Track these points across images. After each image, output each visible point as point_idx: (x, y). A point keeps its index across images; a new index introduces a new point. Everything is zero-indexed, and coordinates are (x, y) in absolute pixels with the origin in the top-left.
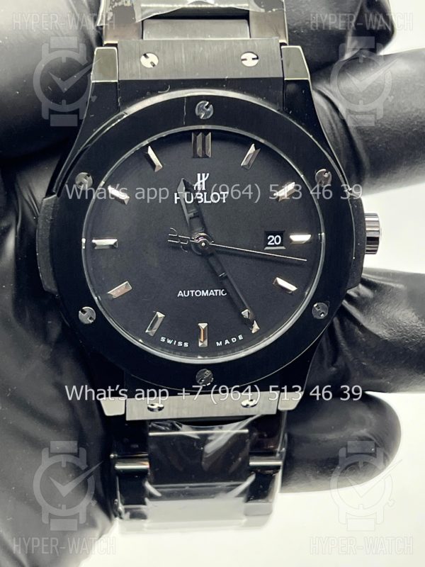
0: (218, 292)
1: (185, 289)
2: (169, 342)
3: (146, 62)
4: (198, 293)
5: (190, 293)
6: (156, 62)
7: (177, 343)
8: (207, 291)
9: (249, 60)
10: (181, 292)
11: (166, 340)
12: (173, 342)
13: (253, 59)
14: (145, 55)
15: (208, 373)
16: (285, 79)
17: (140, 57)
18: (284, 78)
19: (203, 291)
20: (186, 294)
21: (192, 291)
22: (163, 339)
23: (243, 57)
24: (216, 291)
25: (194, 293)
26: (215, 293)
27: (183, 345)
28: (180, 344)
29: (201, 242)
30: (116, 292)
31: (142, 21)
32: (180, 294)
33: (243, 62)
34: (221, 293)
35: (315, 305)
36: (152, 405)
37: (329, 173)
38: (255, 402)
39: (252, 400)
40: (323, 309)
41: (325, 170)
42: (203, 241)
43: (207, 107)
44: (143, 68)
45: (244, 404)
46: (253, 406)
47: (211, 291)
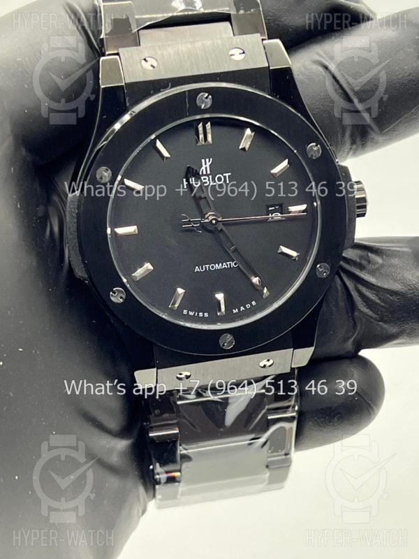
0: (230, 264)
1: (199, 265)
2: (191, 313)
3: (147, 66)
4: (213, 267)
5: (206, 267)
6: (155, 64)
7: (198, 314)
8: (220, 264)
9: (237, 56)
10: (197, 267)
11: (188, 312)
12: (195, 314)
13: (240, 54)
14: (145, 60)
15: (229, 337)
16: (271, 68)
17: (141, 62)
18: (269, 67)
19: (217, 265)
20: (202, 269)
21: (207, 266)
22: (185, 312)
23: (231, 53)
24: (228, 263)
25: (209, 267)
26: (227, 265)
27: (203, 314)
29: (211, 221)
30: (139, 273)
31: (138, 31)
32: (197, 269)
33: (232, 57)
34: (233, 265)
35: (318, 266)
36: (181, 374)
37: (319, 146)
38: (271, 362)
39: (268, 360)
40: (325, 268)
41: (314, 144)
42: (213, 219)
43: (207, 98)
44: (144, 70)
45: (262, 364)
46: (270, 366)
47: (224, 264)
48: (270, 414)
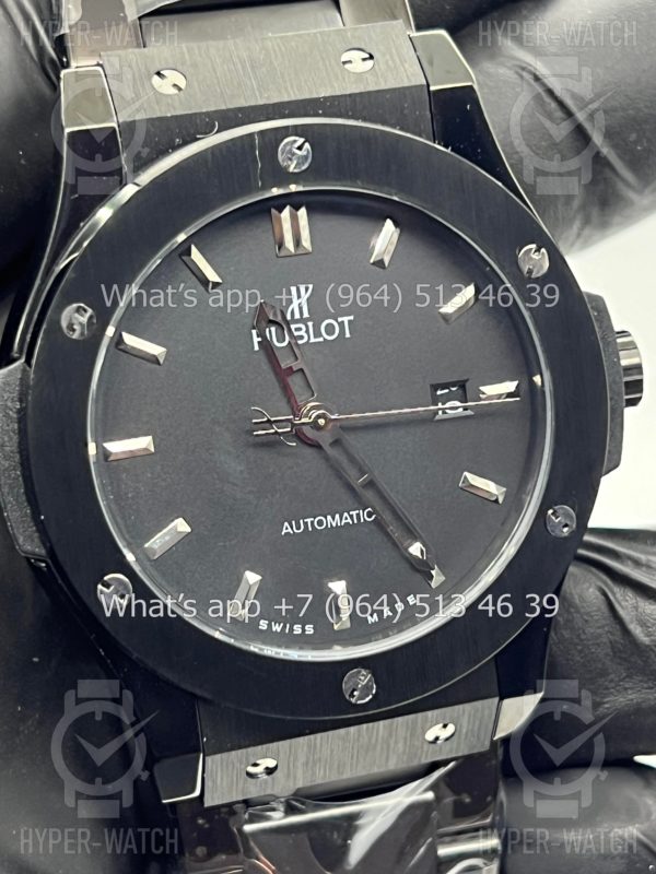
0: (358, 515)
1: (294, 517)
2: (277, 628)
3: (164, 86)
4: (320, 523)
5: (306, 524)
6: (182, 83)
7: (291, 629)
8: (337, 516)
9: (357, 63)
10: (286, 524)
11: (270, 625)
12: (285, 627)
13: (364, 60)
14: (158, 74)
15: (364, 678)
16: (432, 88)
17: (150, 79)
18: (428, 86)
19: (329, 517)
20: (298, 528)
21: (309, 520)
22: (263, 625)
23: (344, 58)
24: (354, 513)
25: (312, 523)
26: (351, 516)
27: (304, 630)
28: (297, 629)
29: (315, 422)
30: (158, 542)
32: (286, 529)
33: (347, 66)
34: (364, 516)
35: (550, 512)
36: (255, 765)
37: (543, 250)
38: (451, 729)
39: (445, 726)
40: (567, 515)
41: (533, 246)
42: (319, 417)
43: (300, 148)
44: (159, 96)
45: (430, 736)
46: (447, 739)
47: (346, 514)
48: (443, 843)
